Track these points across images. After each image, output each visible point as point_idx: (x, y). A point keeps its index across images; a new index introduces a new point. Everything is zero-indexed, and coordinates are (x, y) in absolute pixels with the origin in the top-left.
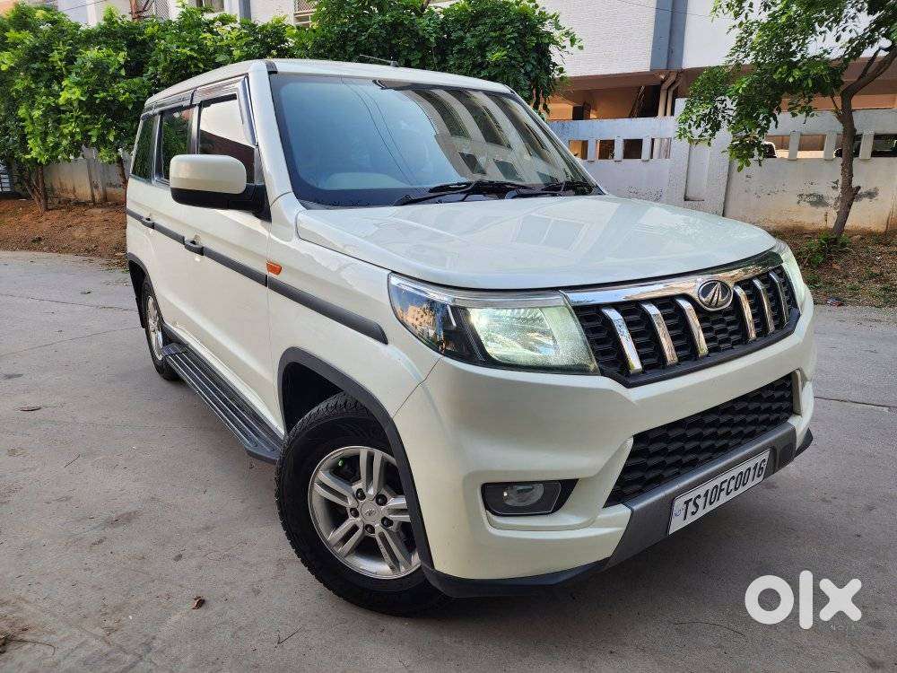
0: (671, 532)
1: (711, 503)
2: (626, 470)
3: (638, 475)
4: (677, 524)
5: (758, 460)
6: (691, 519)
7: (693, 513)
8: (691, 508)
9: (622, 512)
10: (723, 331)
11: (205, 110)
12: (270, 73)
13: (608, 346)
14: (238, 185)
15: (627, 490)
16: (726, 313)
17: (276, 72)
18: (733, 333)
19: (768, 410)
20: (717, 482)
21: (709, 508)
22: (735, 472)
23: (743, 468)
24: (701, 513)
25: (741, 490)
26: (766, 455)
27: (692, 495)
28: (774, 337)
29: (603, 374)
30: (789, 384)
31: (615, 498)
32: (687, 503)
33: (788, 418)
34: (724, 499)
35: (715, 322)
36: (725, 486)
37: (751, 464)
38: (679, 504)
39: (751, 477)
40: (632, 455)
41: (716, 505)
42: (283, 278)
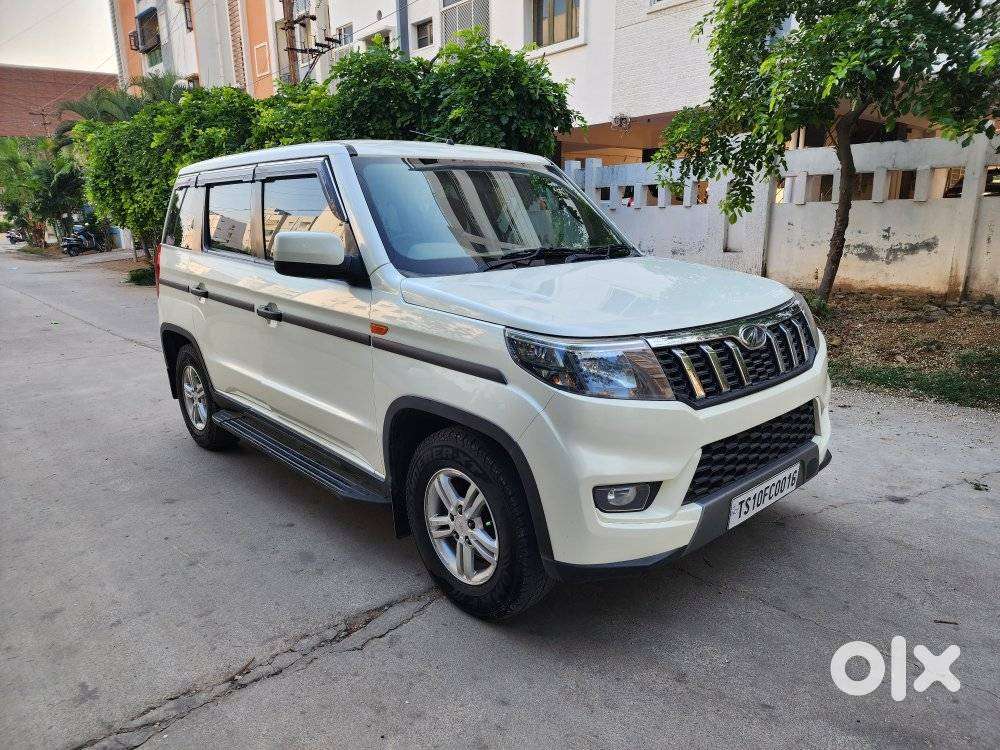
0: (730, 527)
1: (758, 505)
2: (697, 475)
3: (704, 479)
4: (735, 521)
5: (791, 470)
6: (744, 518)
7: (746, 513)
8: (744, 509)
9: (696, 509)
10: (761, 365)
11: (267, 185)
12: (351, 155)
13: (679, 378)
14: (337, 256)
15: (698, 492)
16: (761, 351)
17: (356, 155)
18: (768, 367)
19: (797, 430)
20: (762, 487)
21: (758, 509)
22: (774, 480)
23: (780, 477)
24: (751, 513)
25: (780, 495)
26: (797, 467)
27: (744, 497)
28: (799, 370)
29: (677, 399)
30: (811, 408)
31: (690, 498)
32: (741, 503)
33: (811, 438)
34: (767, 503)
35: (754, 359)
36: (768, 491)
37: (786, 473)
38: (735, 503)
39: (786, 485)
40: (701, 463)
41: (762, 507)
42: (388, 337)
